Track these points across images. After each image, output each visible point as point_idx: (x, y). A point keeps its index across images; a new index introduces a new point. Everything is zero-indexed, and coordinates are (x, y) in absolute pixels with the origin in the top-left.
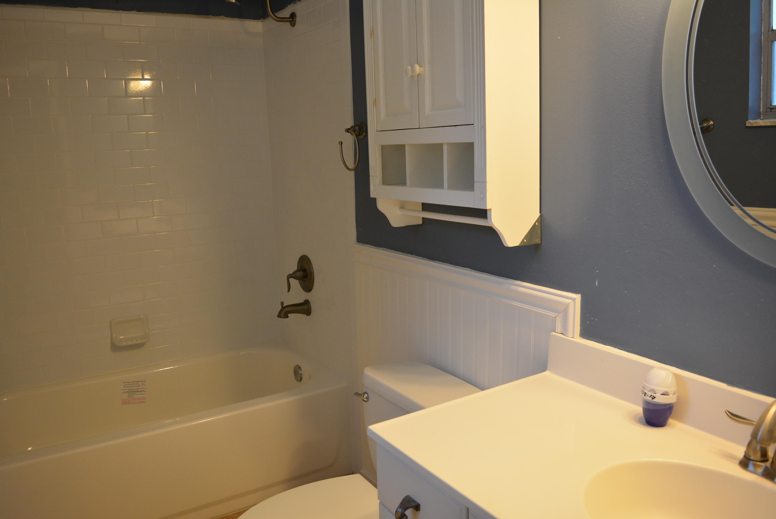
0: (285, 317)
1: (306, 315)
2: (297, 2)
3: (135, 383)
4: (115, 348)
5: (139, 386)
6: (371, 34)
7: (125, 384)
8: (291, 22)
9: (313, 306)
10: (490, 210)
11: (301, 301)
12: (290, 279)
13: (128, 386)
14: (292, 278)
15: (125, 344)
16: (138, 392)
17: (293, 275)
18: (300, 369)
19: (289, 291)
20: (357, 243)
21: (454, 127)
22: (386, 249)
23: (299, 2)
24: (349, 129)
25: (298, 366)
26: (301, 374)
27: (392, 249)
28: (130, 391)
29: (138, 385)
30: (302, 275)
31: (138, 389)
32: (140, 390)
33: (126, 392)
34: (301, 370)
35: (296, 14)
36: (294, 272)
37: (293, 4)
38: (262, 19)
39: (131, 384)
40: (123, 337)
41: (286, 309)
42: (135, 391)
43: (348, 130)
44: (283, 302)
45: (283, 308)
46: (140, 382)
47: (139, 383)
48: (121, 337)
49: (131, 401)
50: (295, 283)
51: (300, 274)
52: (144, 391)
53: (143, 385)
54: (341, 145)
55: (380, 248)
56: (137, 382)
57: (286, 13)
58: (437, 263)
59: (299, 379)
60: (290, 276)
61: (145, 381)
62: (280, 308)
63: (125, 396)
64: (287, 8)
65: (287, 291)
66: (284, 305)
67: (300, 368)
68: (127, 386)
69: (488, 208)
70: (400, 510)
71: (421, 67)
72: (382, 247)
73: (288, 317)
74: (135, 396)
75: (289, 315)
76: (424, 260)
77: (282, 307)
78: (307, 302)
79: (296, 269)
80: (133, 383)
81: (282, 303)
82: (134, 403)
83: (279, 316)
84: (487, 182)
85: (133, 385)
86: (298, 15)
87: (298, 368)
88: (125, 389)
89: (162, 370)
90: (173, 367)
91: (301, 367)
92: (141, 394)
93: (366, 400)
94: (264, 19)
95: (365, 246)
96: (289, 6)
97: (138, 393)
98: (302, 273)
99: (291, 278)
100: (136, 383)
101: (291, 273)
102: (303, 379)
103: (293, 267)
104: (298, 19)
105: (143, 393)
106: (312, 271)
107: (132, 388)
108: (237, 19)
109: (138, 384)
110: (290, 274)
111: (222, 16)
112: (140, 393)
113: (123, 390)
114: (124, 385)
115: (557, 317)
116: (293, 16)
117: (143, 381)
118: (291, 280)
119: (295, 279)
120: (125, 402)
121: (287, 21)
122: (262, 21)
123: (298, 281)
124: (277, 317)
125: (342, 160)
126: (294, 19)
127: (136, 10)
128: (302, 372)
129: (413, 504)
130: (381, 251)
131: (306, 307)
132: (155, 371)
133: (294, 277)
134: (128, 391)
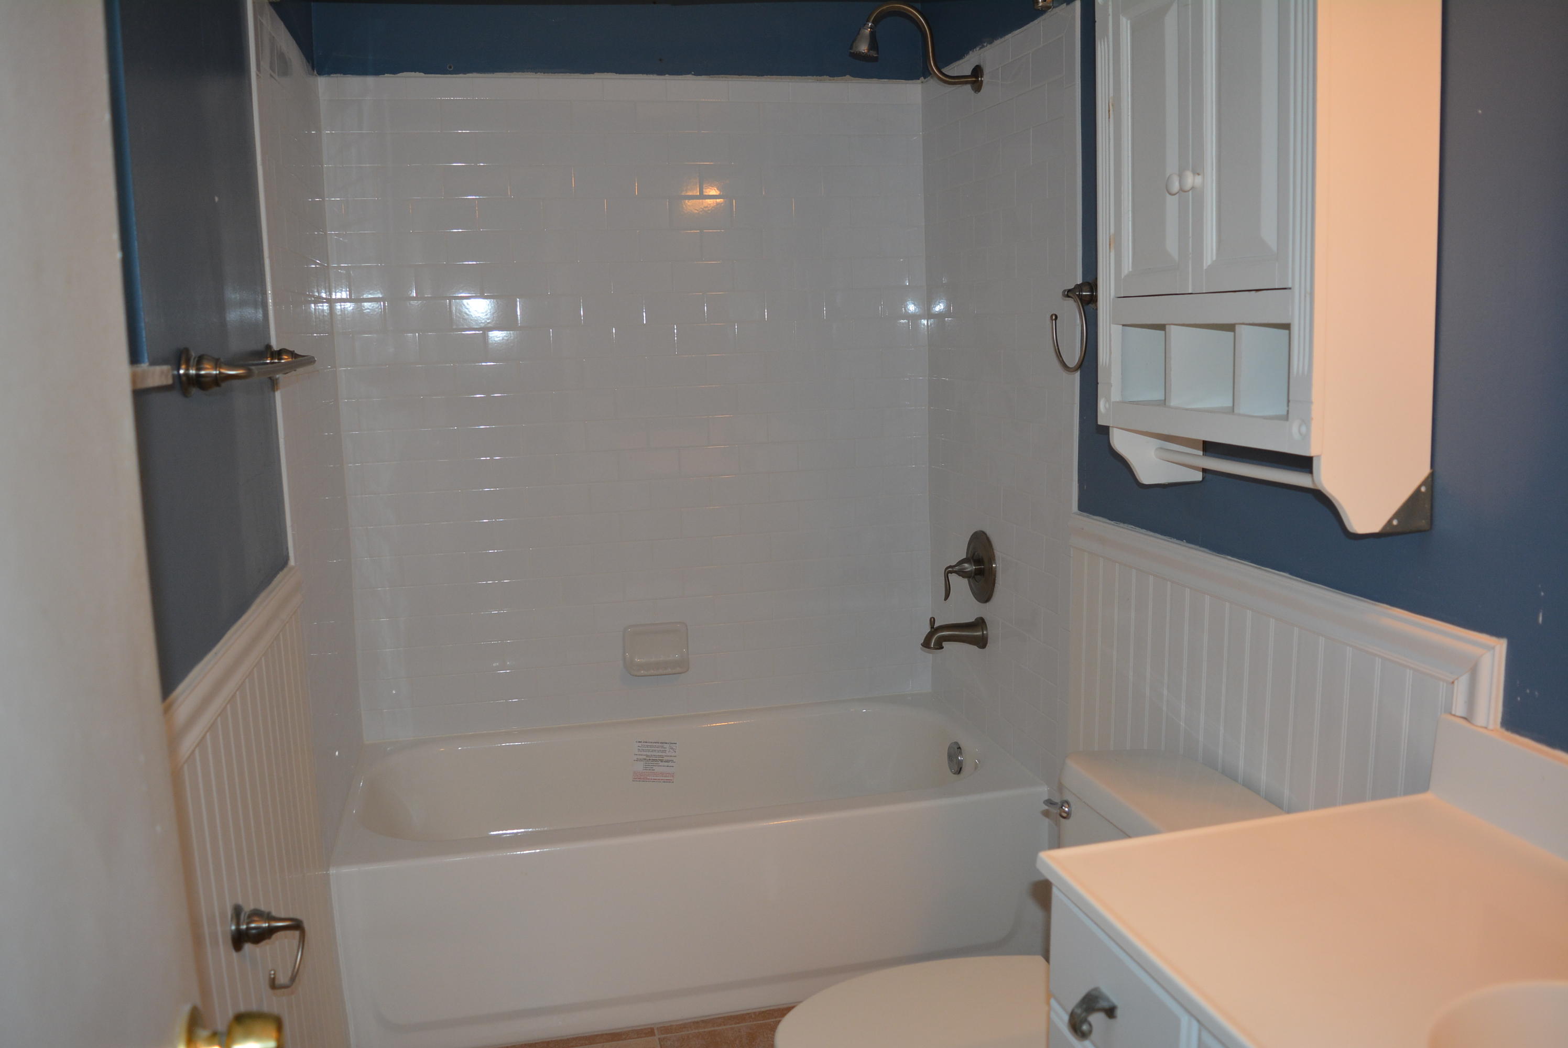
0: (937, 647)
1: (977, 647)
2: (985, 44)
3: (657, 744)
4: (631, 678)
5: (663, 752)
6: (1109, 111)
7: (640, 744)
8: (973, 83)
9: (992, 631)
10: (1319, 456)
11: (971, 619)
12: (949, 574)
13: (647, 748)
14: (953, 574)
15: (643, 672)
16: (662, 761)
17: (956, 569)
18: (959, 750)
19: (947, 596)
20: (1080, 512)
21: (1254, 292)
23: (989, 46)
24: (1069, 291)
25: (956, 743)
26: (961, 760)
27: (1142, 527)
28: (648, 758)
29: (663, 749)
30: (974, 569)
31: (663, 757)
32: (665, 758)
33: (641, 760)
34: (961, 753)
35: (984, 72)
36: (959, 562)
37: (978, 49)
38: (922, 78)
39: (651, 746)
40: (641, 660)
41: (940, 633)
42: (657, 759)
43: (1068, 294)
44: (934, 619)
45: (934, 630)
46: (666, 743)
47: (665, 745)
48: (637, 660)
49: (648, 778)
50: (960, 585)
51: (970, 567)
52: (672, 761)
53: (671, 750)
54: (1054, 321)
55: (1122, 525)
56: (661, 743)
57: (963, 67)
58: (1227, 559)
59: (957, 769)
60: (949, 571)
61: (676, 744)
62: (928, 629)
63: (640, 767)
64: (967, 58)
65: (944, 598)
66: (935, 627)
67: (959, 748)
68: (644, 748)
69: (1312, 452)
70: (1076, 1014)
71: (1197, 175)
72: (1124, 523)
73: (942, 648)
74: (657, 769)
75: (944, 644)
76: (1204, 551)
77: (932, 627)
78: (980, 623)
79: (963, 556)
80: (655, 744)
81: (932, 621)
82: (654, 781)
83: (926, 644)
84: (1311, 402)
85: (655, 749)
86: (987, 70)
87: (956, 748)
88: (643, 753)
89: (707, 725)
90: (727, 723)
91: (961, 747)
92: (668, 766)
93: (1064, 815)
94: (925, 78)
95: (1093, 519)
96: (971, 52)
97: (661, 764)
98: (973, 567)
99: (951, 573)
100: (660, 745)
101: (953, 564)
102: (963, 769)
103: (958, 552)
104: (985, 79)
105: (670, 764)
106: (993, 562)
107: (652, 754)
108: (875, 80)
109: (662, 747)
110: (950, 567)
111: (848, 76)
112: (666, 764)
113: (637, 755)
114: (639, 746)
115: (1456, 682)
116: (977, 71)
117: (672, 743)
118: (953, 578)
119: (959, 575)
120: (639, 777)
121: (966, 83)
122: (922, 82)
123: (965, 581)
124: (921, 648)
125: (1056, 350)
126: (980, 79)
127: (693, 73)
128: (964, 756)
129: (1104, 1004)
130: (1124, 530)
131: (977, 631)
133: (958, 573)
134: (645, 757)
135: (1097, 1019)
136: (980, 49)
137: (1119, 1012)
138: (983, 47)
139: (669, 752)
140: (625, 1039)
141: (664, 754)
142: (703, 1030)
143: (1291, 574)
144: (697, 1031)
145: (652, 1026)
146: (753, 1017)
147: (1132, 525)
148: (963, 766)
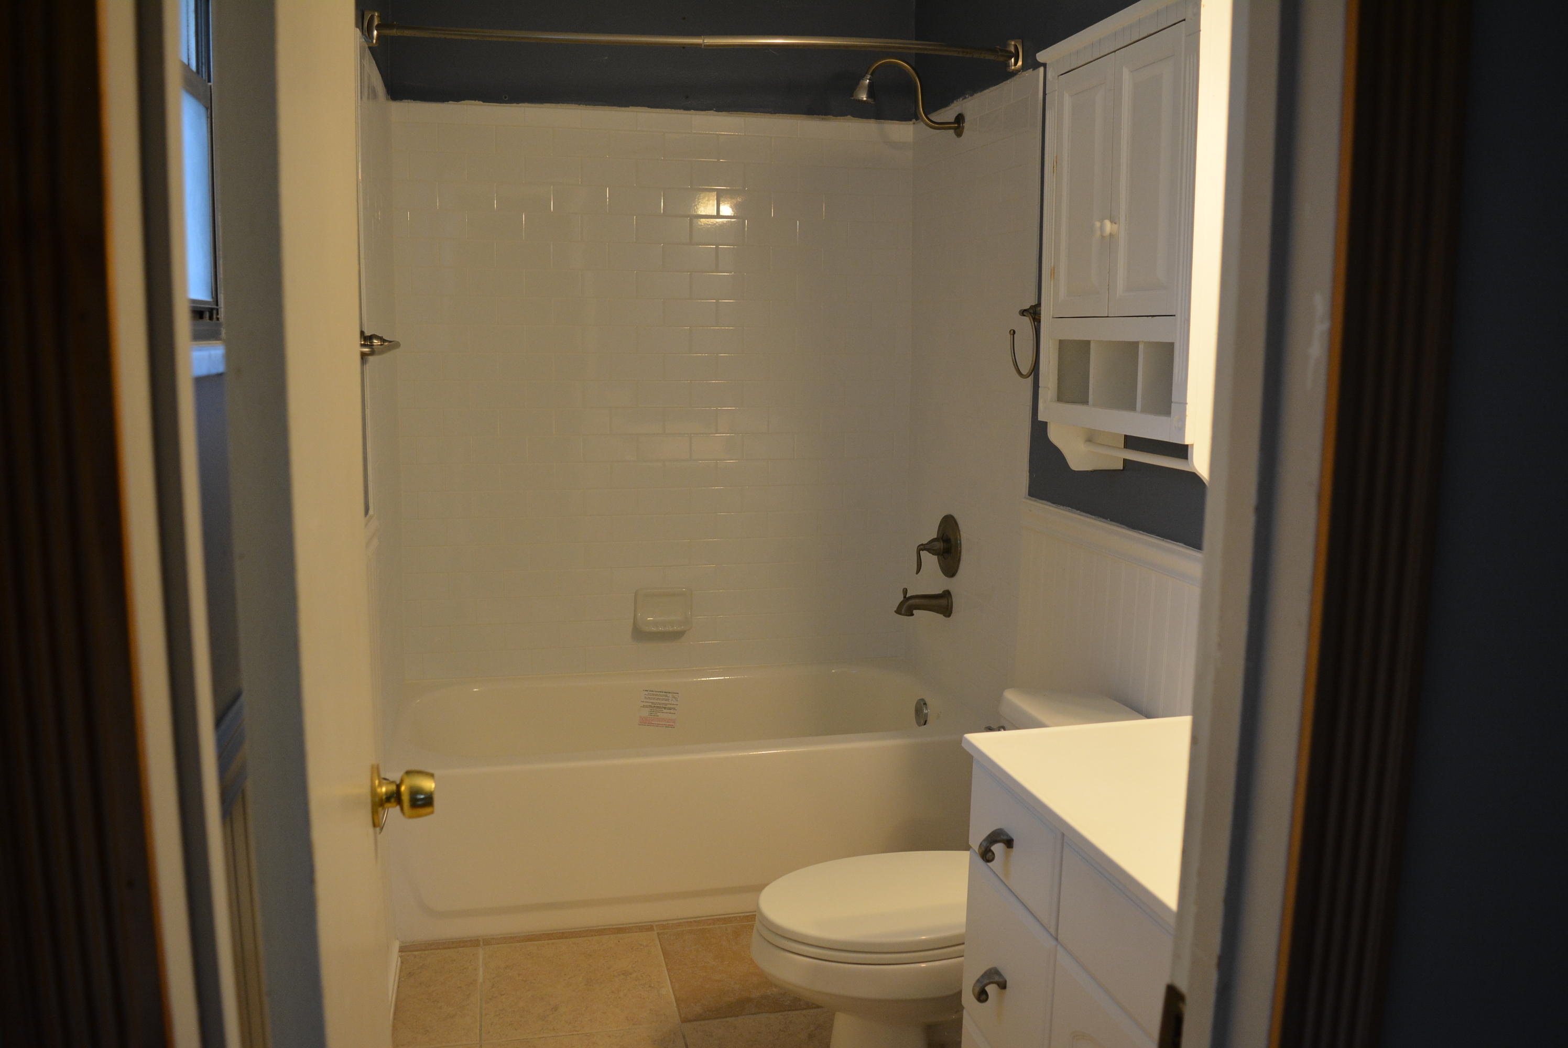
0: (908, 614)
1: (944, 616)
2: (967, 96)
3: (661, 693)
4: (640, 634)
5: (668, 699)
6: (1054, 167)
7: (646, 693)
8: (955, 129)
9: (956, 601)
10: (1192, 445)
11: (938, 591)
12: (921, 552)
13: (652, 697)
14: (925, 551)
15: (654, 629)
16: (665, 708)
17: (927, 547)
19: (918, 572)
20: (1028, 497)
21: (1150, 317)
22: (1070, 508)
23: (970, 98)
24: (1025, 310)
25: (923, 700)
26: (927, 714)
28: (654, 705)
30: (942, 547)
31: (666, 704)
32: (668, 706)
33: (647, 707)
34: (927, 709)
35: (965, 118)
36: (929, 541)
37: (961, 99)
38: (914, 120)
39: (656, 695)
40: (651, 619)
41: (911, 602)
42: (662, 706)
43: (1023, 313)
44: (906, 589)
45: (906, 599)
46: (670, 693)
47: (668, 695)
48: (649, 619)
49: (653, 722)
50: (931, 561)
51: (939, 545)
52: (674, 709)
53: (674, 699)
54: (1012, 336)
55: (1062, 507)
56: (665, 692)
57: (947, 114)
59: (923, 722)
60: (922, 548)
61: (678, 693)
62: (902, 599)
63: (645, 712)
64: (952, 106)
65: (916, 571)
66: (907, 596)
67: (925, 704)
68: (650, 697)
69: (1187, 441)
70: (985, 844)
71: (1114, 224)
72: (1063, 506)
73: (912, 615)
74: (661, 715)
75: (915, 612)
76: (1124, 528)
77: (905, 597)
78: (947, 594)
79: (934, 536)
80: (659, 693)
81: (905, 591)
82: (658, 725)
83: (898, 611)
84: (1186, 404)
85: (660, 697)
86: (968, 118)
87: (922, 703)
88: (648, 700)
89: (705, 679)
90: (723, 678)
91: (927, 703)
92: (670, 713)
94: (916, 120)
95: (1040, 503)
96: (955, 102)
97: (665, 711)
98: (942, 545)
99: (923, 551)
100: (664, 694)
101: (924, 543)
102: (927, 722)
103: (931, 533)
104: (967, 125)
105: (672, 711)
106: (959, 542)
107: (657, 701)
108: (873, 121)
109: (666, 696)
110: (922, 545)
111: (849, 116)
112: (669, 711)
113: (643, 702)
114: (645, 695)
116: (960, 119)
117: (675, 693)
118: (924, 554)
119: (930, 553)
120: (644, 722)
121: (950, 128)
122: (914, 124)
123: (935, 557)
124: (895, 613)
125: (1013, 360)
126: (961, 125)
127: (715, 109)
128: (929, 711)
129: (1005, 838)
130: (1064, 512)
131: (943, 602)
132: (695, 680)
133: (929, 550)
134: (650, 704)
135: (997, 848)
136: (963, 99)
137: (1016, 843)
138: (965, 98)
139: (672, 700)
140: (629, 932)
141: (667, 702)
142: (695, 928)
143: (1185, 544)
144: (689, 928)
145: (652, 924)
146: (738, 919)
148: (928, 719)
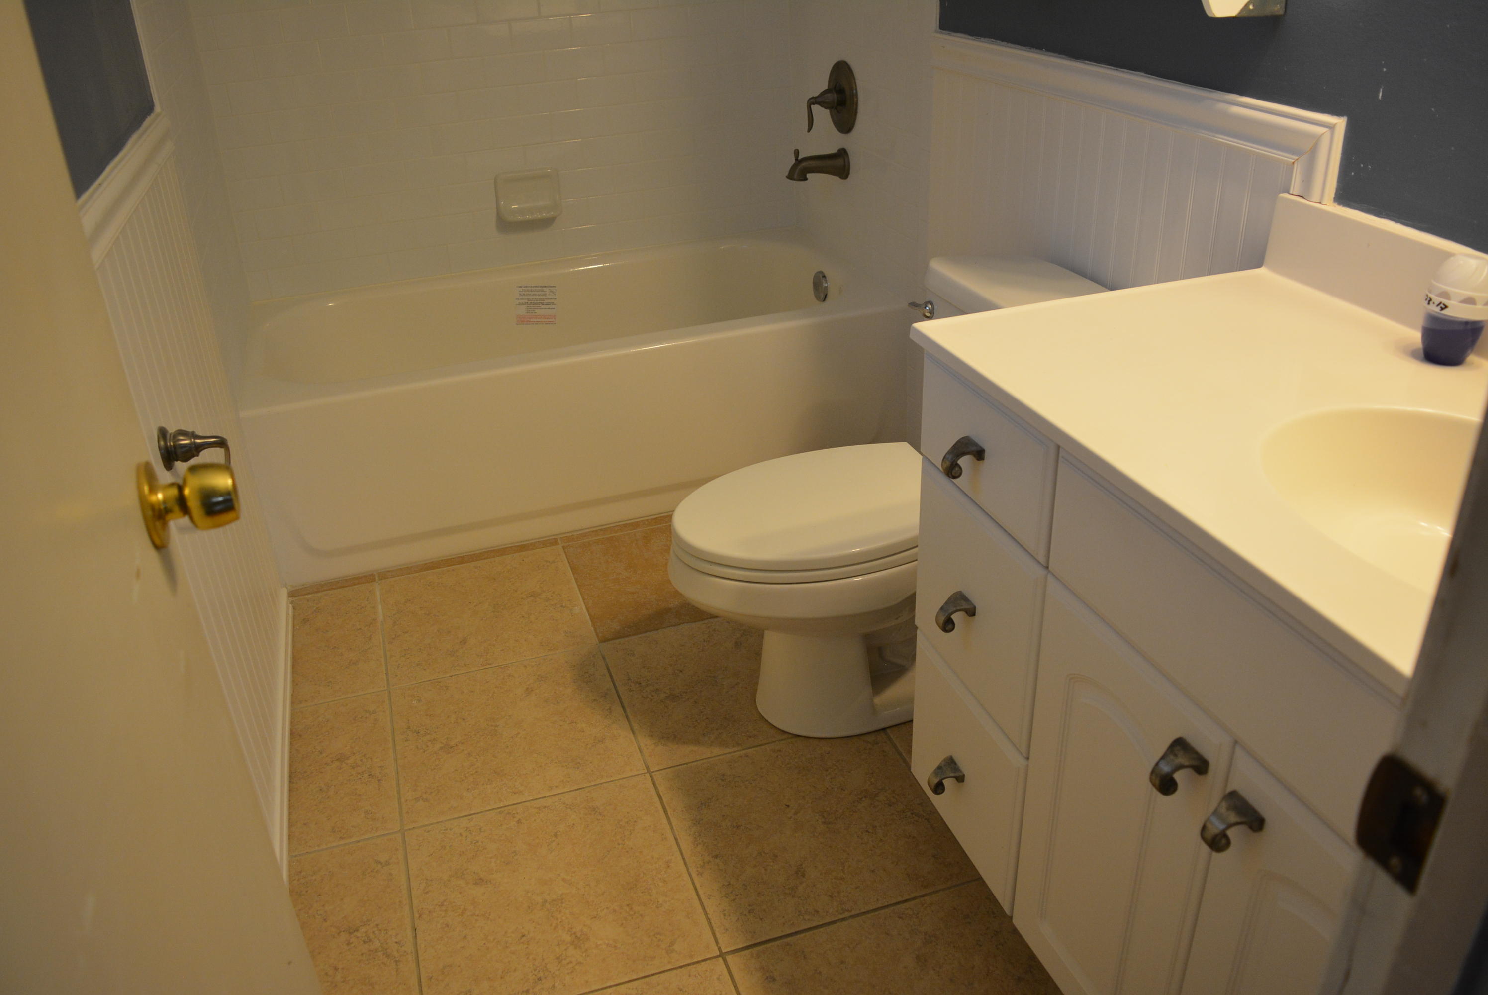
0: (801, 178)
1: (840, 177)
3: (537, 288)
4: (506, 225)
5: (545, 295)
7: (521, 289)
9: (854, 162)
11: (833, 150)
12: (812, 106)
13: (527, 293)
14: (816, 105)
15: (520, 218)
16: (543, 304)
17: (820, 100)
18: (824, 278)
19: (810, 128)
20: (940, 30)
22: (993, 40)
25: (821, 272)
26: (826, 287)
27: (1003, 40)
28: (530, 302)
29: (543, 293)
30: (836, 101)
31: (543, 300)
32: (546, 301)
33: (523, 304)
34: (826, 282)
36: (822, 93)
39: (531, 291)
40: (516, 207)
41: (804, 164)
42: (538, 302)
44: (798, 150)
45: (798, 161)
46: (546, 287)
47: (545, 289)
48: (513, 207)
49: (532, 320)
50: (822, 115)
51: (832, 97)
52: (553, 304)
53: (551, 293)
55: (982, 39)
56: (541, 287)
58: (1085, 63)
59: (822, 296)
60: (812, 102)
61: (555, 287)
62: (793, 161)
63: (522, 311)
65: (807, 129)
66: (800, 158)
67: (824, 276)
68: (525, 293)
70: (950, 457)
72: (985, 37)
73: (806, 179)
74: (539, 312)
75: (809, 175)
76: (1063, 58)
77: (797, 159)
78: (842, 153)
79: (825, 86)
80: (535, 288)
81: (797, 153)
82: (537, 323)
83: (790, 176)
85: (536, 293)
87: (821, 276)
88: (523, 297)
89: (583, 268)
90: (602, 265)
91: (826, 275)
92: (549, 309)
93: (928, 315)
95: (955, 36)
97: (543, 307)
98: (836, 97)
99: (814, 104)
100: (540, 288)
101: (815, 95)
102: (827, 296)
103: (820, 83)
105: (551, 306)
106: (855, 91)
107: (532, 298)
109: (542, 291)
110: (813, 98)
112: (547, 307)
113: (518, 299)
114: (520, 291)
115: (1295, 165)
117: (551, 287)
118: (816, 109)
119: (822, 107)
120: (521, 321)
123: (827, 112)
124: (787, 179)
128: (829, 283)
129: (974, 448)
130: (986, 46)
131: (839, 162)
132: (572, 270)
133: (820, 104)
134: (526, 301)
135: (965, 462)
137: (987, 454)
139: (549, 295)
140: (532, 549)
141: (544, 297)
142: (602, 537)
143: (1146, 72)
144: (596, 538)
145: (555, 537)
146: (646, 523)
147: (992, 38)
148: (828, 294)
